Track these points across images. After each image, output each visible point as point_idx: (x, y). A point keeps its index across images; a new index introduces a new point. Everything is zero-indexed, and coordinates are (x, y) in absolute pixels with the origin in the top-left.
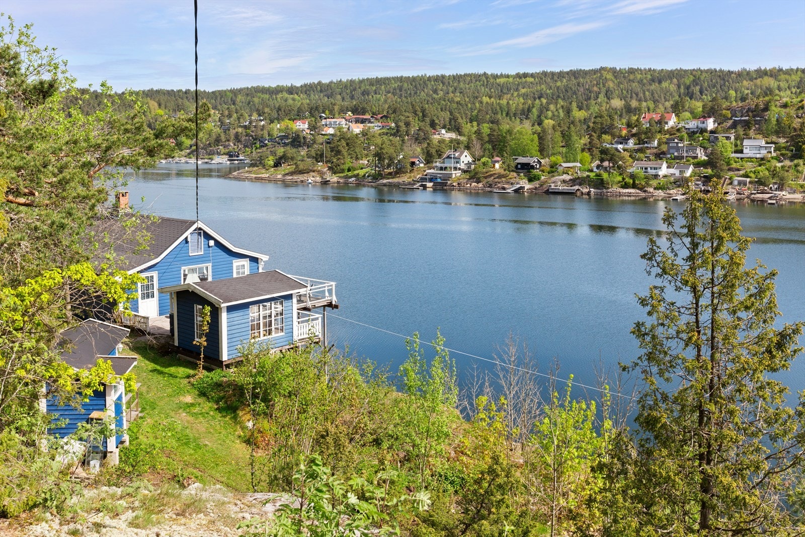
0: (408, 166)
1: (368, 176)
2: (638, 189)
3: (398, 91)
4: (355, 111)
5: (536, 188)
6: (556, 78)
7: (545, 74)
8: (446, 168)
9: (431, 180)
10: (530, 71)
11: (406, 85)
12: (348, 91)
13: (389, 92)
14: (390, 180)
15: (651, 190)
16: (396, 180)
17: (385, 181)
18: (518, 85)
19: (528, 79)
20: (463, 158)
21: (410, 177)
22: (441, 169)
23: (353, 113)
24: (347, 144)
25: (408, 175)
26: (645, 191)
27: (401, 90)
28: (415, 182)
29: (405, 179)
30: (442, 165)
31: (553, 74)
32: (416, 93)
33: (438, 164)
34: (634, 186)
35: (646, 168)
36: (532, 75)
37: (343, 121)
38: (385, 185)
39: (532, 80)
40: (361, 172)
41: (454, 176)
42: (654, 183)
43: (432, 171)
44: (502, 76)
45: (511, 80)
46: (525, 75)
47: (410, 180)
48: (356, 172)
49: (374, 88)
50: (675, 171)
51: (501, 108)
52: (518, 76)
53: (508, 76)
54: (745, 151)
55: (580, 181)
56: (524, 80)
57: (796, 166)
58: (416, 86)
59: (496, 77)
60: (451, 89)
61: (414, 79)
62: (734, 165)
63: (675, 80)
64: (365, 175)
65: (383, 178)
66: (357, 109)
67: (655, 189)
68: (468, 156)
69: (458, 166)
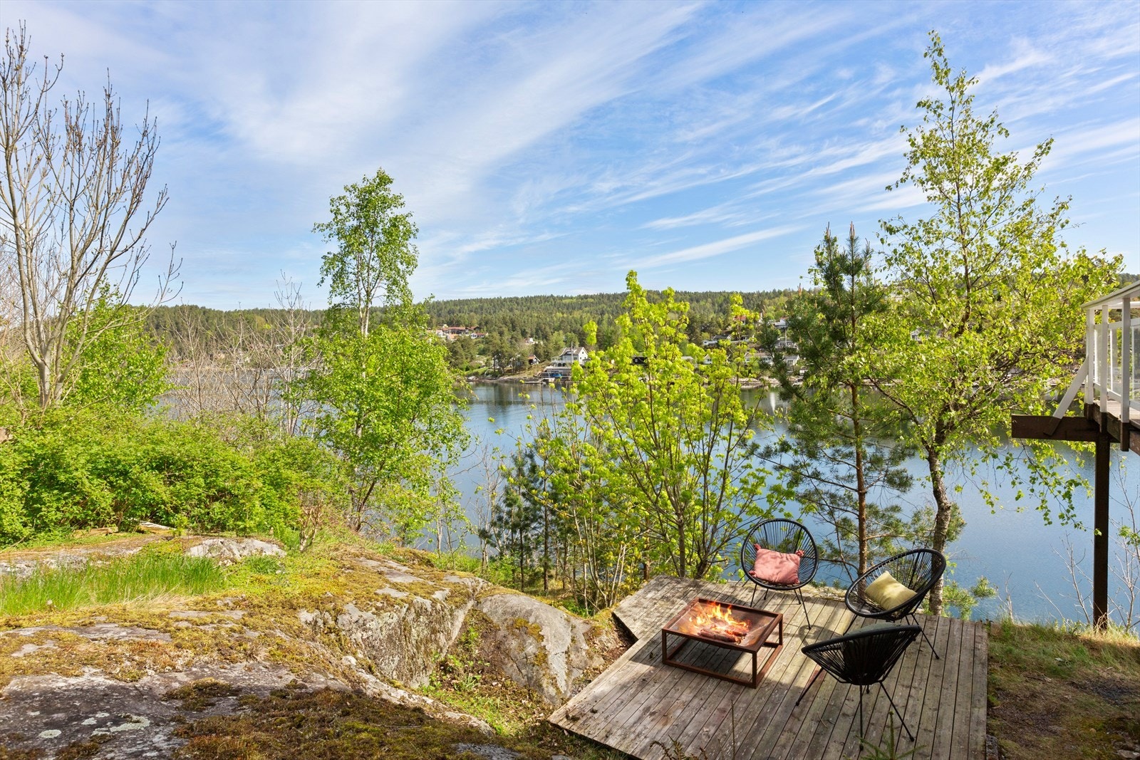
0: (527, 363)
1: (487, 374)
3: (479, 310)
4: (450, 324)
6: (611, 299)
7: (602, 295)
8: (564, 365)
9: (552, 376)
10: (590, 293)
11: (486, 305)
12: (436, 311)
13: (471, 311)
14: (511, 377)
16: (516, 377)
17: (506, 378)
18: (581, 304)
20: (580, 355)
21: (530, 374)
22: (560, 365)
23: (448, 325)
24: (462, 346)
25: (527, 372)
27: (482, 310)
28: (536, 378)
29: (524, 376)
30: (560, 362)
31: (609, 296)
32: (495, 312)
33: (556, 361)
36: (591, 297)
37: (441, 333)
38: (506, 381)
40: (480, 371)
43: (551, 367)
44: (566, 298)
45: (575, 300)
46: (586, 297)
47: (531, 376)
48: (475, 371)
49: (458, 308)
51: (575, 321)
52: (580, 297)
53: (572, 298)
56: (585, 300)
58: (494, 306)
59: (561, 298)
60: (525, 309)
61: (492, 301)
63: (710, 300)
64: (483, 374)
65: (503, 375)
66: (452, 322)
68: (585, 352)
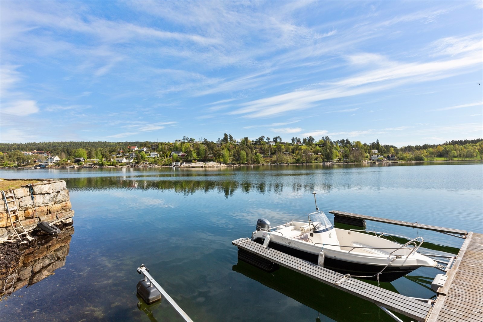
0: (32, 162)
2: (114, 166)
5: (79, 167)
8: (48, 162)
9: (40, 166)
15: (118, 166)
19: (120, 144)
22: (46, 162)
25: (32, 165)
26: (116, 166)
34: (113, 165)
35: (119, 160)
37: (31, 153)
39: (122, 144)
41: (50, 165)
42: (120, 164)
43: (41, 163)
50: (127, 161)
54: (151, 156)
55: (95, 164)
57: (162, 159)
62: (146, 159)
66: (39, 149)
67: (119, 166)
68: (58, 158)
69: (53, 161)
